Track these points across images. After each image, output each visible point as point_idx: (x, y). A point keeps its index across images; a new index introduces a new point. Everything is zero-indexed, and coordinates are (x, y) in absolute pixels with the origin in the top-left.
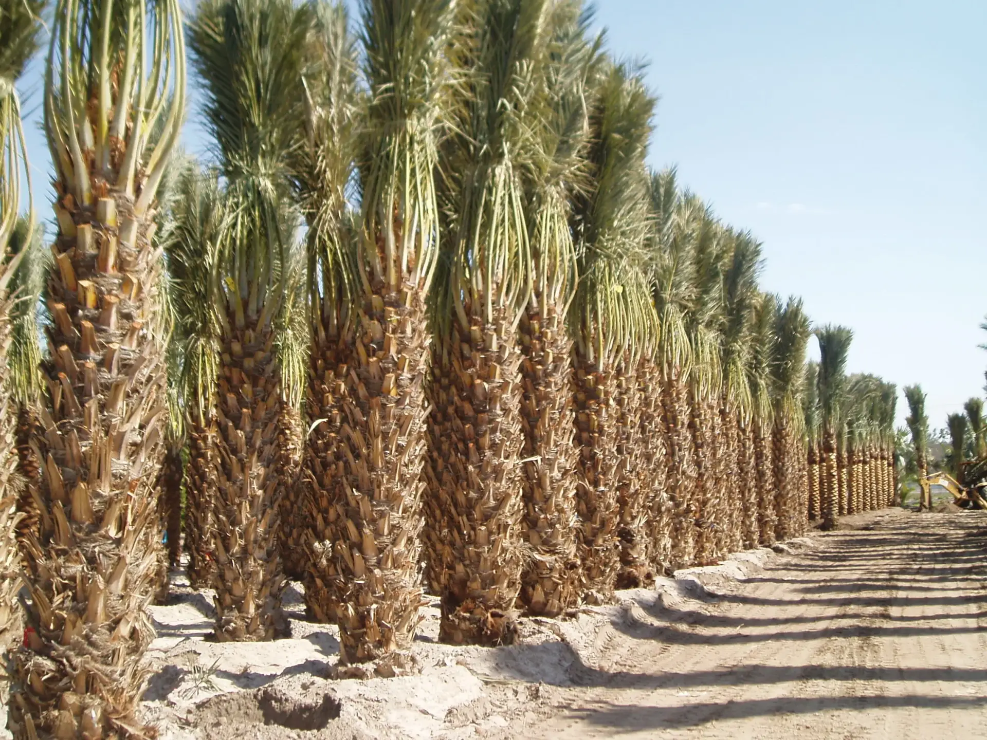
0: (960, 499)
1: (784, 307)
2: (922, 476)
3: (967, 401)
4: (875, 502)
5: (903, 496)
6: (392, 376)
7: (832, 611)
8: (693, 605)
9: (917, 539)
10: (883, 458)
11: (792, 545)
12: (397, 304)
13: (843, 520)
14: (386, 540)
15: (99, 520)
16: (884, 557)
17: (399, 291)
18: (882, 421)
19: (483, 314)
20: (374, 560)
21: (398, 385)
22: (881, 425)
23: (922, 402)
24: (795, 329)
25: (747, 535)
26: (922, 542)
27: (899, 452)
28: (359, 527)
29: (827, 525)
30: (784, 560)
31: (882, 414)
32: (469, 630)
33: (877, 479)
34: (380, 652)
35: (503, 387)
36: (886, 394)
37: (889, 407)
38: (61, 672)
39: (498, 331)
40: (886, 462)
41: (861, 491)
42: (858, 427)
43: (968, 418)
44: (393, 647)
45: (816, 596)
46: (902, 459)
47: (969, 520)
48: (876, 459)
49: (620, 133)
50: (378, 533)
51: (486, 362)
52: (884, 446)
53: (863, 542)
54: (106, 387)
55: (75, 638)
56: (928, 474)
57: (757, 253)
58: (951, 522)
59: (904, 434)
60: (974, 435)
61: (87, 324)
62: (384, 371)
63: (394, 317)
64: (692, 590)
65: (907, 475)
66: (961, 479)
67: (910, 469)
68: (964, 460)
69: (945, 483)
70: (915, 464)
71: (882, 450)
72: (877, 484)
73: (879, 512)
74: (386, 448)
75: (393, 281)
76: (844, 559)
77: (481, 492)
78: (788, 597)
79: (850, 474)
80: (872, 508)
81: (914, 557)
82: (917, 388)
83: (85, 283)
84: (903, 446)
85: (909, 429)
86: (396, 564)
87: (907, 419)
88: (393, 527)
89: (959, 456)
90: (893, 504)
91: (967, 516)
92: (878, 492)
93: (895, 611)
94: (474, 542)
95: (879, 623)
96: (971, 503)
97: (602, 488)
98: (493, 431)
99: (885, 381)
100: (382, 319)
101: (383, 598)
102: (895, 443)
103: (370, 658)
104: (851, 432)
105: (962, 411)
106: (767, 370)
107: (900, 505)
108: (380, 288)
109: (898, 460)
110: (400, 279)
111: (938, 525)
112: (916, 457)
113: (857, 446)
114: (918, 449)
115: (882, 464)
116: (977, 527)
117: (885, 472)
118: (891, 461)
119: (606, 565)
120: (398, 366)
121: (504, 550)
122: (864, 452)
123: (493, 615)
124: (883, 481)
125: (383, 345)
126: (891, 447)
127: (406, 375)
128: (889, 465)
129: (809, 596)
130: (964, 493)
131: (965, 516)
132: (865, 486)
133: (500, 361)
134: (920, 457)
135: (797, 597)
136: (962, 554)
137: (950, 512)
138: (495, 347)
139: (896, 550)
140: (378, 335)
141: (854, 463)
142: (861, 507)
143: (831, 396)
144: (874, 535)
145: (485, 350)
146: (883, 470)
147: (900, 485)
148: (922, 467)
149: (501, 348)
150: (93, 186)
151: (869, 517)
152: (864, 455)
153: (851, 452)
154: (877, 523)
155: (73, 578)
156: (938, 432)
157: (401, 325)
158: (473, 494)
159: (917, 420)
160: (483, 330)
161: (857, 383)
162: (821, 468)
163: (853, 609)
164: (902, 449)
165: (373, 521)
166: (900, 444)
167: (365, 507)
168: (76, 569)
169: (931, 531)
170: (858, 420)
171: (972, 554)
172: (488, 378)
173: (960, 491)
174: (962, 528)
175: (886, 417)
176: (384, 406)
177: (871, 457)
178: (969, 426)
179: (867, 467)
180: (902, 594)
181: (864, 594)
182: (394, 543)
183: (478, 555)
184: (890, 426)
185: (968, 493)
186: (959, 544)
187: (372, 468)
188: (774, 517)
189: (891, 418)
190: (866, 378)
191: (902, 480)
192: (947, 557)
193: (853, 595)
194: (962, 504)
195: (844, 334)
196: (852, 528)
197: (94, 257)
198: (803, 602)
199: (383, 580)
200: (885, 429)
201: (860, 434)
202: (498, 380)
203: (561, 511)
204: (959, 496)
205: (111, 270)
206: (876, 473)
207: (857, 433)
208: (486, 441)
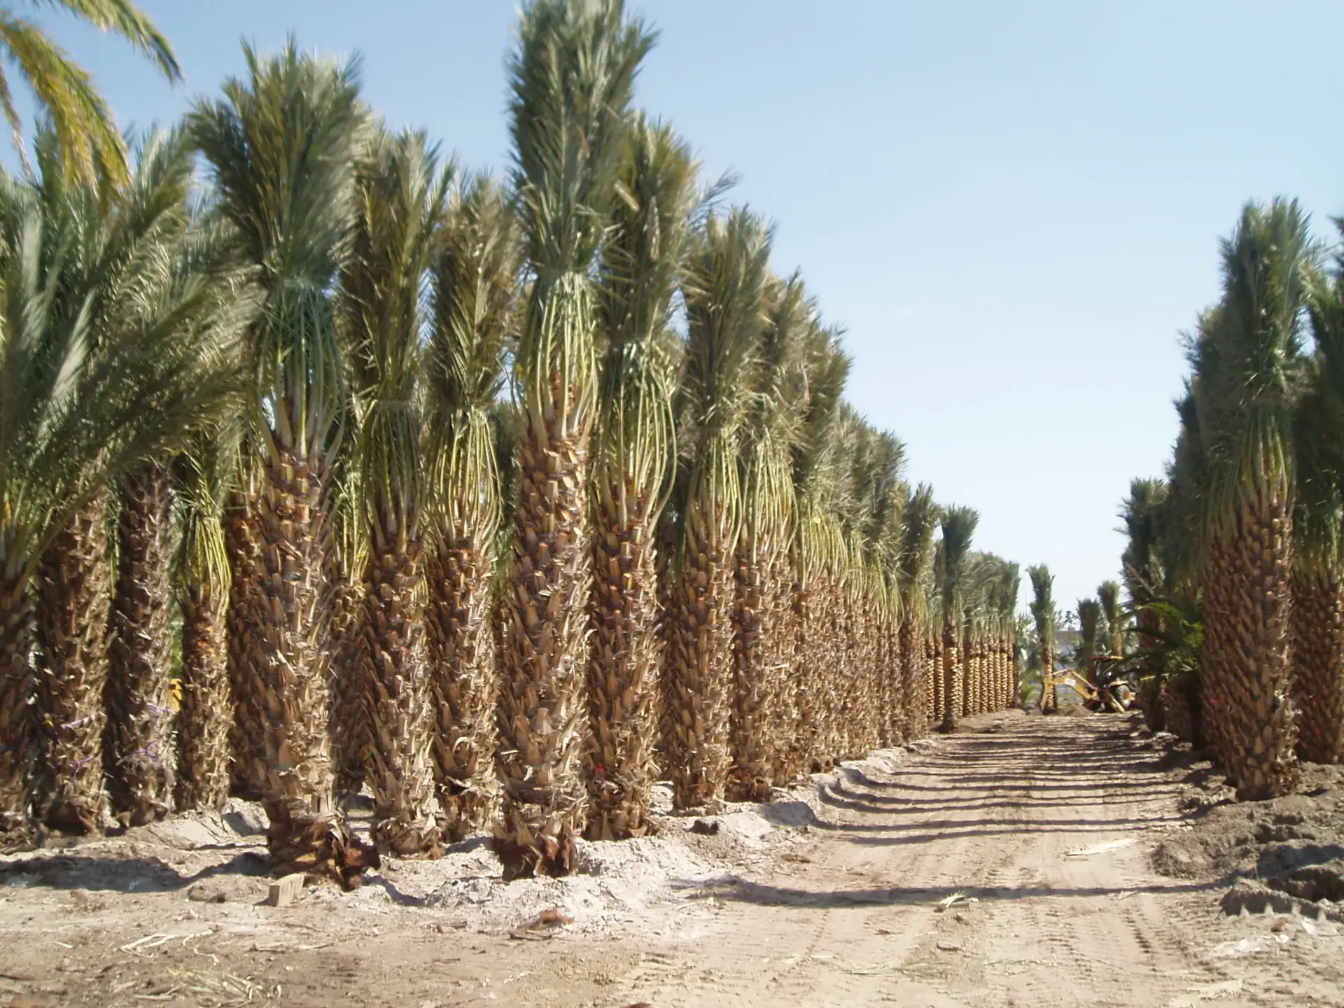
0: (1091, 700)
1: (913, 494)
2: (1046, 673)
3: (1101, 584)
4: (993, 702)
5: (1024, 696)
6: (714, 611)
7: (984, 794)
8: (862, 790)
9: (1046, 741)
10: (1002, 651)
11: (919, 745)
12: (717, 560)
13: (964, 721)
14: (711, 723)
15: (636, 707)
16: (1015, 757)
17: (718, 551)
18: (1002, 608)
19: (749, 557)
20: (702, 737)
21: (718, 616)
22: (1001, 612)
23: (1049, 586)
24: (924, 519)
25: (882, 734)
26: (1052, 745)
27: (1020, 644)
28: (693, 715)
29: (946, 728)
30: (918, 759)
31: (1002, 599)
32: (739, 793)
33: (995, 677)
34: (707, 800)
35: (765, 611)
36: (1008, 574)
37: (1010, 591)
38: (622, 789)
39: (760, 570)
40: (1005, 656)
41: (978, 690)
42: (976, 615)
43: (1101, 605)
44: (715, 797)
45: (965, 785)
46: (1024, 652)
47: (1100, 724)
48: (995, 652)
49: (824, 392)
50: (706, 719)
51: (751, 594)
52: (1004, 637)
53: (990, 745)
54: (640, 633)
55: (627, 771)
56: (1054, 670)
57: (900, 454)
58: (1080, 726)
59: (1027, 622)
60: (1108, 625)
61: (630, 599)
62: (708, 608)
63: (715, 570)
64: (857, 778)
65: (1029, 669)
66: (1091, 677)
67: (1033, 663)
68: (1096, 653)
69: (1073, 683)
70: (1039, 658)
71: (1001, 641)
72: (995, 681)
73: (998, 715)
74: (710, 660)
75: (714, 544)
76: (977, 759)
77: (749, 691)
78: (940, 785)
79: (967, 671)
80: (990, 710)
81: (1045, 758)
82: (1044, 569)
83: (627, 575)
84: (1026, 636)
85: (1032, 616)
86: (717, 741)
87: (1031, 605)
88: (715, 715)
89: (1090, 650)
90: (1012, 705)
91: (1098, 720)
92: (996, 691)
93: (1035, 794)
94: (743, 728)
95: (1024, 801)
96: (1103, 706)
97: (803, 687)
98: (757, 645)
99: (1007, 560)
100: (708, 570)
101: (709, 763)
102: (1016, 633)
103: (701, 804)
104: (969, 622)
105: (1094, 597)
106: (898, 564)
107: (1020, 707)
108: (704, 549)
109: (1020, 653)
110: (719, 542)
111: (1066, 728)
112: (1040, 650)
113: (975, 638)
114: (1043, 640)
115: (1002, 659)
116: (1108, 732)
117: (1004, 667)
118: (1012, 654)
119: (805, 751)
120: (717, 604)
121: (764, 734)
122: (981, 644)
123: (758, 781)
124: (1002, 678)
125: (708, 589)
126: (1012, 637)
127: (723, 610)
128: (1009, 659)
129: (958, 785)
130: (1095, 694)
131: (1096, 719)
132: (982, 684)
133: (762, 593)
134: (1046, 650)
135: (950, 785)
136: (1092, 755)
137: (1079, 715)
138: (758, 583)
139: (1026, 751)
140: (704, 582)
141: (971, 657)
142: (977, 708)
143: (953, 584)
144: (998, 737)
145: (751, 584)
146: (1002, 665)
147: (1021, 683)
148: (1047, 662)
149: (762, 583)
150: (629, 520)
151: (987, 719)
152: (982, 647)
153: (967, 645)
154: (998, 726)
155: (626, 739)
156: (1064, 614)
157: (719, 575)
158: (742, 692)
159: (1042, 605)
160: (750, 569)
161: (977, 565)
162: (935, 663)
163: (1000, 792)
164: (1024, 640)
165: (702, 711)
166: (1022, 634)
167: (696, 701)
168: (628, 733)
169: (1059, 735)
170: (976, 607)
171: (1101, 755)
172: (754, 606)
173: (1090, 691)
174: (1091, 732)
175: (1007, 602)
176: (709, 631)
177: (990, 649)
178: (1103, 614)
179: (985, 662)
180: (1039, 783)
181: (1007, 783)
182: (716, 725)
183: (746, 737)
184: (1011, 612)
185: (1099, 693)
186: (1089, 747)
187: (701, 674)
188: (902, 717)
189: (1013, 604)
190: (988, 558)
191: (1022, 677)
192: (1076, 757)
193: (997, 784)
194: (1092, 706)
195: (969, 517)
196: (973, 730)
197: (631, 560)
198: (954, 788)
199: (709, 750)
200: (1006, 616)
201: (979, 623)
202: (760, 607)
203: (786, 705)
204: (1088, 697)
205: (639, 568)
206: (995, 668)
207: (975, 622)
208: (752, 652)
